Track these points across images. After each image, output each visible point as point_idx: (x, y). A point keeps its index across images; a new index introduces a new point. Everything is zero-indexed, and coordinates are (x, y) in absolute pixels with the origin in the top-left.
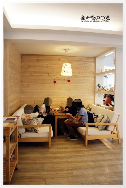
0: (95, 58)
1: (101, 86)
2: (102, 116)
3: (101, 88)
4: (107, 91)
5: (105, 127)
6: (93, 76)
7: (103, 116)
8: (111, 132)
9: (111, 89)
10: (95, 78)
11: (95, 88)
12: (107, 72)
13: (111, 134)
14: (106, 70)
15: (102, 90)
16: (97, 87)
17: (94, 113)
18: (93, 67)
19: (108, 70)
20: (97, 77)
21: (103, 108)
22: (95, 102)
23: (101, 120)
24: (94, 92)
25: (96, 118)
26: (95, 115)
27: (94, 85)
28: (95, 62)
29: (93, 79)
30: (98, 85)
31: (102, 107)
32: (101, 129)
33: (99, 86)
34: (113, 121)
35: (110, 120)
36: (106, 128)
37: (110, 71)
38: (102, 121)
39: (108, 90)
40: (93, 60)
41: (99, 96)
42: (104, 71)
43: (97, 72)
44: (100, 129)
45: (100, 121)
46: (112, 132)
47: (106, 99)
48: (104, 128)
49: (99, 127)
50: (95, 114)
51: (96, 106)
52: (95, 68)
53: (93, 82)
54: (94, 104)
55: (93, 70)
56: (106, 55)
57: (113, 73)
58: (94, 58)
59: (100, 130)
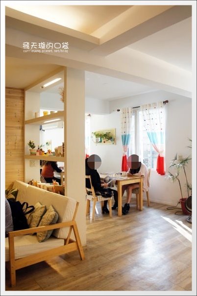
0: (23, 91)
1: (35, 145)
2: (42, 208)
3: (36, 148)
4: (48, 154)
5: (51, 233)
6: (20, 125)
7: (45, 207)
8: (63, 240)
9: (56, 150)
10: (23, 129)
11: (23, 149)
12: (46, 117)
13: (65, 244)
14: (44, 113)
15: (38, 154)
16: (28, 148)
17: (24, 203)
18: (20, 108)
19: (49, 113)
20: (27, 127)
21: (41, 189)
22: (24, 177)
23: (41, 217)
24: (23, 157)
25: (29, 214)
26: (27, 207)
27: (21, 143)
28: (23, 98)
29: (20, 131)
30: (30, 143)
31: (40, 186)
32: (44, 238)
33: (32, 145)
34: (67, 218)
35: (61, 215)
36: (53, 235)
37: (53, 116)
38: (42, 220)
39: (49, 151)
40: (20, 95)
41: (32, 164)
42: (41, 115)
43: (26, 118)
44: (41, 239)
45: (39, 219)
46: (65, 240)
47: (43, 168)
48: (49, 235)
49: (38, 234)
50: (27, 204)
51: (28, 185)
52: (23, 111)
53: (19, 138)
54: (24, 181)
55: (19, 114)
56: (45, 86)
57: (59, 119)
58: (20, 91)
59: (43, 241)
